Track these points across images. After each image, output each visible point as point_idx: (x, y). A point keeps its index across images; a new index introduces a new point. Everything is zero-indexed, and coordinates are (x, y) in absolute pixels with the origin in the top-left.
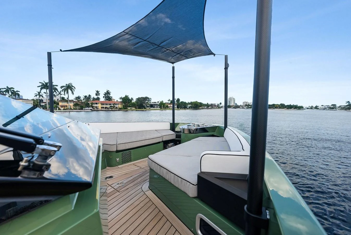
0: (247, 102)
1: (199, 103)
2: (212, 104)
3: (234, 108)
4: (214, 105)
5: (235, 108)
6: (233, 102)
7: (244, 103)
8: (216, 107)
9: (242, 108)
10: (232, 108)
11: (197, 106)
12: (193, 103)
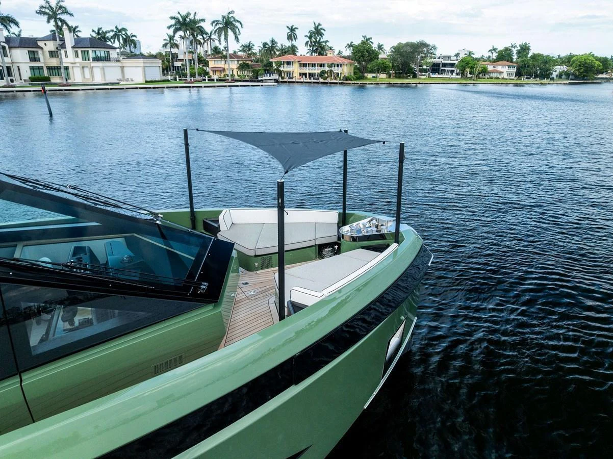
11: (586, 71)
12: (574, 61)
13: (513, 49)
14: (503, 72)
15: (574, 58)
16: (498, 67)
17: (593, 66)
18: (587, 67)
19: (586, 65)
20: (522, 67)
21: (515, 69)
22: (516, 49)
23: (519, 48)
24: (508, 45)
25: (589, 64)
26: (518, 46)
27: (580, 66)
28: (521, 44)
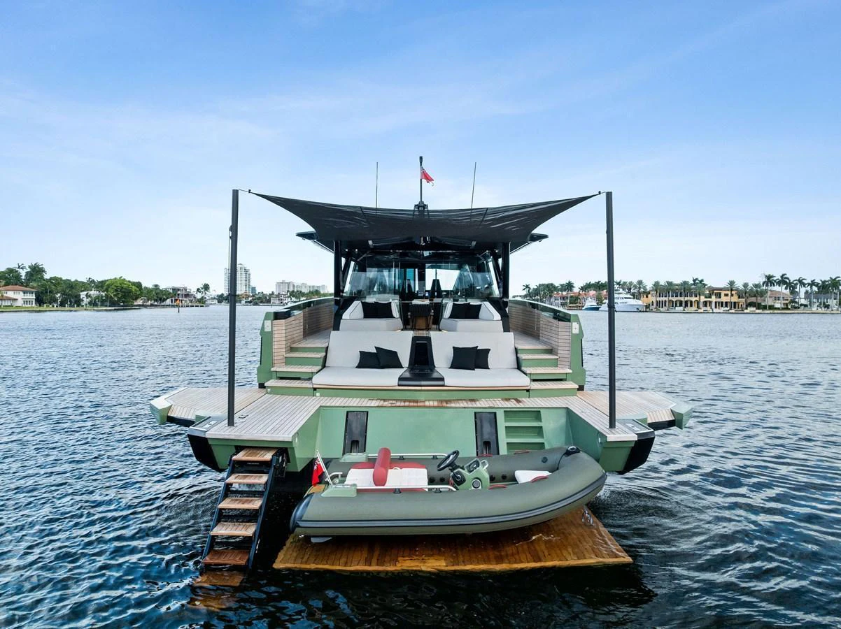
0: (289, 284)
1: (134, 284)
2: (175, 290)
3: (250, 302)
4: (184, 292)
5: (256, 304)
6: (244, 282)
7: (279, 284)
8: (191, 301)
9: (277, 302)
10: (243, 302)
11: (124, 296)
12: (109, 286)
13: (21, 271)
14: (17, 300)
15: (107, 283)
16: (8, 292)
17: (130, 291)
18: (124, 292)
19: (123, 290)
20: (42, 293)
21: (34, 295)
22: (25, 271)
23: (29, 270)
24: (13, 265)
25: (125, 289)
26: (27, 267)
27: (116, 290)
28: (30, 265)
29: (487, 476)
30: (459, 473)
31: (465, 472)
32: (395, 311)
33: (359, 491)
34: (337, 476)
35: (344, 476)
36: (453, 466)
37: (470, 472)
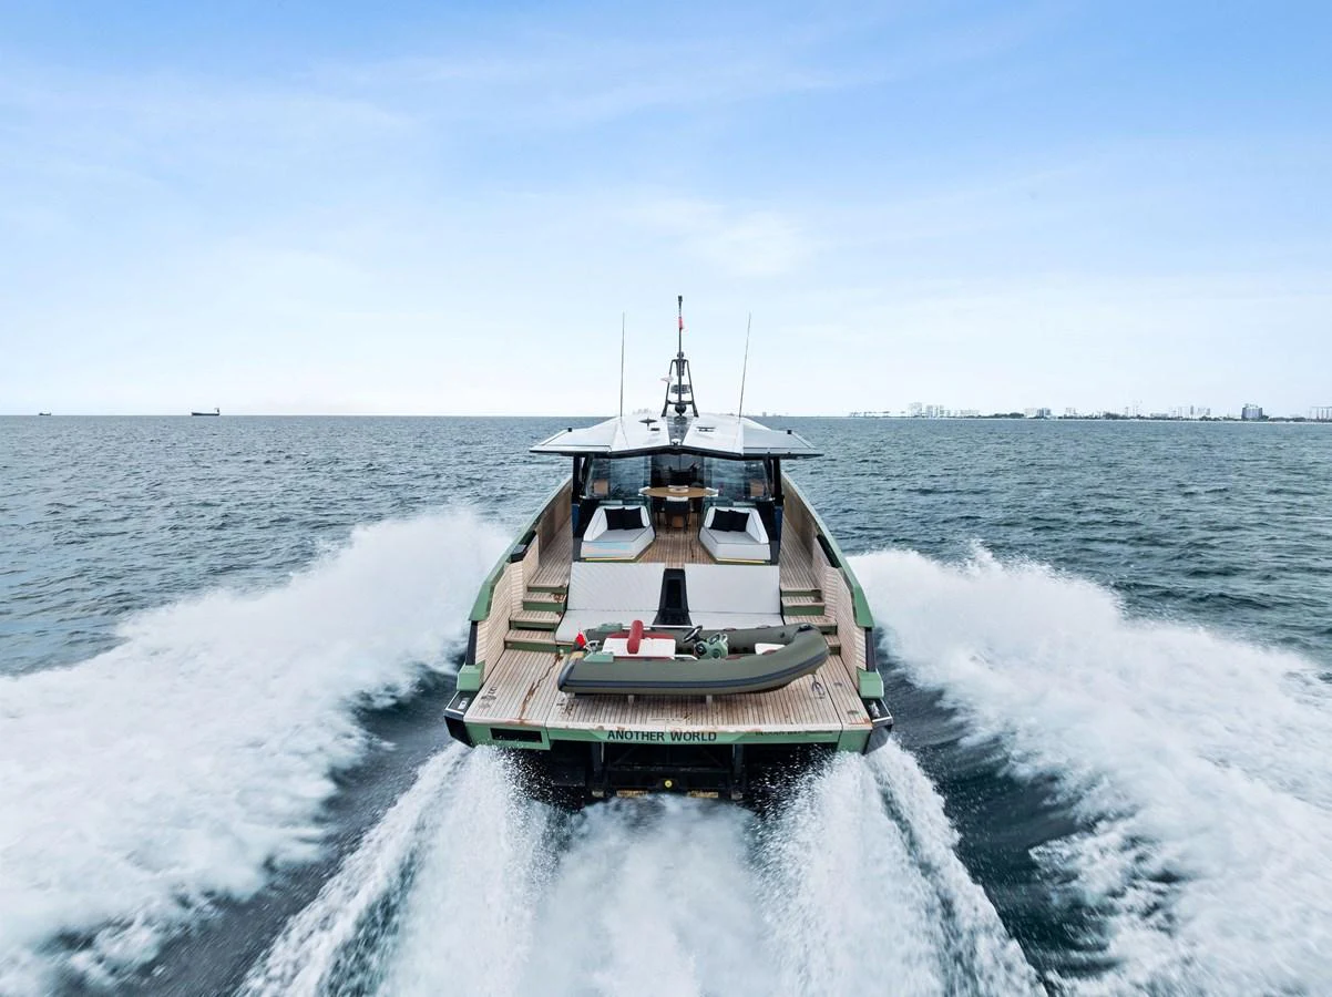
29: (726, 648)
30: (701, 645)
31: (706, 645)
32: (645, 519)
33: (615, 657)
34: (594, 644)
35: (601, 644)
36: (696, 638)
37: (711, 644)
